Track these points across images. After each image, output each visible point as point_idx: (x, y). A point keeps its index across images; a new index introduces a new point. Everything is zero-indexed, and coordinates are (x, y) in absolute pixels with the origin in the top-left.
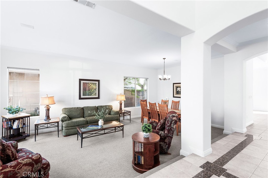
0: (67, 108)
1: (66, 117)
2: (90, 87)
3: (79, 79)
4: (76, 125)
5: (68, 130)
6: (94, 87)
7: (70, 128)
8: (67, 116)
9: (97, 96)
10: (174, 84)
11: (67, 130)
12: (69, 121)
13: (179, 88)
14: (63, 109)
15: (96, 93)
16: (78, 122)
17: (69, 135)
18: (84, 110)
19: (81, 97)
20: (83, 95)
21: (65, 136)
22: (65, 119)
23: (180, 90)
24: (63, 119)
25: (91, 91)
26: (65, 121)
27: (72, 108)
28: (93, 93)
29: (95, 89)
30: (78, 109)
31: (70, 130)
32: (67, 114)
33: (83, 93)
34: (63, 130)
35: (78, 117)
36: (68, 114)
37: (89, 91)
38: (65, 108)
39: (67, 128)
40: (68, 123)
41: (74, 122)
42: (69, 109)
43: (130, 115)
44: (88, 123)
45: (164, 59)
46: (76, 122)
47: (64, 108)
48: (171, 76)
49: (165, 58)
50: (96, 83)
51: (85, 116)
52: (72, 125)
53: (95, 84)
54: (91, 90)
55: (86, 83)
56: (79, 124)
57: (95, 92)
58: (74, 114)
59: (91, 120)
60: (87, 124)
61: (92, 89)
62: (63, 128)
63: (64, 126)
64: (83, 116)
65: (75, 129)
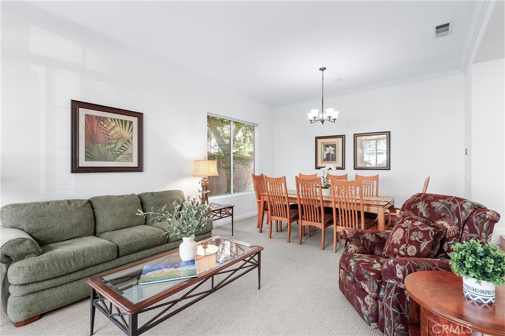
0: (25, 205)
1: (24, 240)
2: (112, 132)
3: (73, 101)
4: (74, 267)
5: (40, 296)
6: (126, 134)
7: (47, 284)
8: (27, 236)
9: (135, 164)
10: (317, 138)
11: (32, 297)
12: (39, 254)
13: (330, 147)
14: (6, 207)
15: (131, 155)
16: (83, 254)
17: (41, 316)
18: (93, 209)
19: (81, 165)
20: (88, 158)
21: (18, 325)
22: (22, 249)
23: (332, 152)
24: (10, 253)
25: (116, 146)
26: (22, 257)
27: (48, 203)
28: (121, 154)
29: (128, 141)
30: (73, 205)
31: (46, 293)
32: (24, 226)
33: (86, 152)
34: (10, 299)
35: (74, 235)
36: (31, 226)
37: (109, 144)
38: (13, 206)
39: (32, 287)
40: (39, 265)
41: (66, 259)
42: (34, 208)
43: (232, 215)
44: (121, 252)
45: (323, 69)
46: (75, 256)
47: (10, 203)
48: (338, 112)
49: (325, 68)
50: (131, 123)
51: (100, 228)
52: (59, 273)
53: (128, 124)
54: (116, 143)
55: (96, 117)
56: (88, 262)
57: (129, 151)
58: (57, 225)
59: (132, 241)
60: (118, 257)
61: (118, 139)
62: (11, 289)
63: (12, 279)
64: (92, 231)
65: (69, 285)
